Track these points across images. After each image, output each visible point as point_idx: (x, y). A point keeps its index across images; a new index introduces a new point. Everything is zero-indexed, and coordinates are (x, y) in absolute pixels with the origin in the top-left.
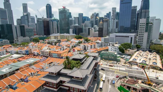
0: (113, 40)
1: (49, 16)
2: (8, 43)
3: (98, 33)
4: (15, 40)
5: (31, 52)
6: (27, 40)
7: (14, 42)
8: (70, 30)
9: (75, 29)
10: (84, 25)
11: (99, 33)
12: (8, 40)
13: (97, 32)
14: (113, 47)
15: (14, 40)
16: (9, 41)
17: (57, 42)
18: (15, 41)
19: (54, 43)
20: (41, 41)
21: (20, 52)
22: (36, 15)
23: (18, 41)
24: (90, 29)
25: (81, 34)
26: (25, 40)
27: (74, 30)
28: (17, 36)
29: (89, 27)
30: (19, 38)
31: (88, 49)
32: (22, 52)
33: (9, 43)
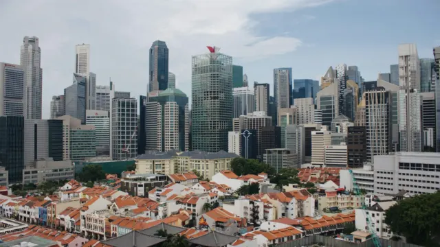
0: (390, 181)
1: (156, 84)
2: (5, 179)
3: (346, 147)
4: (28, 169)
5: (53, 215)
6: (64, 172)
7: (24, 175)
8: (230, 134)
9: (250, 131)
10: (288, 115)
11: (349, 150)
12: (6, 169)
13: (343, 146)
14: (373, 215)
15: (24, 171)
16: (7, 172)
17: (156, 185)
18: (26, 173)
19: (143, 188)
20: (109, 176)
21: (25, 212)
22: (111, 83)
23: (36, 172)
24: (313, 133)
25: (270, 152)
26: (61, 170)
27: (247, 134)
28: (36, 157)
29: (309, 125)
30: (39, 163)
31: (266, 219)
32: (29, 213)
33: (8, 179)
